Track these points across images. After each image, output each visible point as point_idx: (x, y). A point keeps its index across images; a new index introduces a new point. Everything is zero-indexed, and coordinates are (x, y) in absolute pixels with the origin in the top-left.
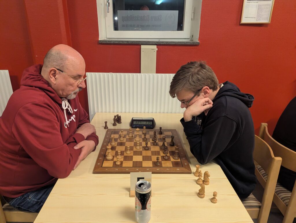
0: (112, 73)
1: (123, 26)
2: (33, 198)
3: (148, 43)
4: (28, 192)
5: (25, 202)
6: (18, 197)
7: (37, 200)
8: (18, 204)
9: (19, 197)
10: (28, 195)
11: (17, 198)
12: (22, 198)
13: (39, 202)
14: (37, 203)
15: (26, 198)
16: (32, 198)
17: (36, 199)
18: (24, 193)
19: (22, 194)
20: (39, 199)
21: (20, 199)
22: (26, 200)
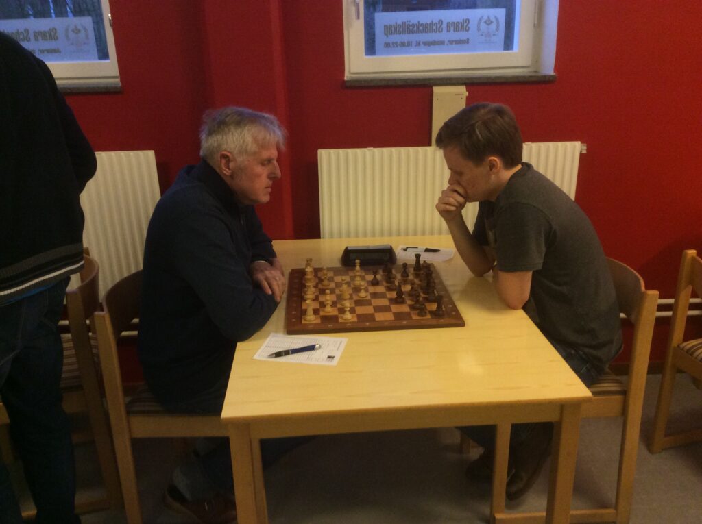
0: (372, 148)
1: (387, 45)
3: (448, 81)
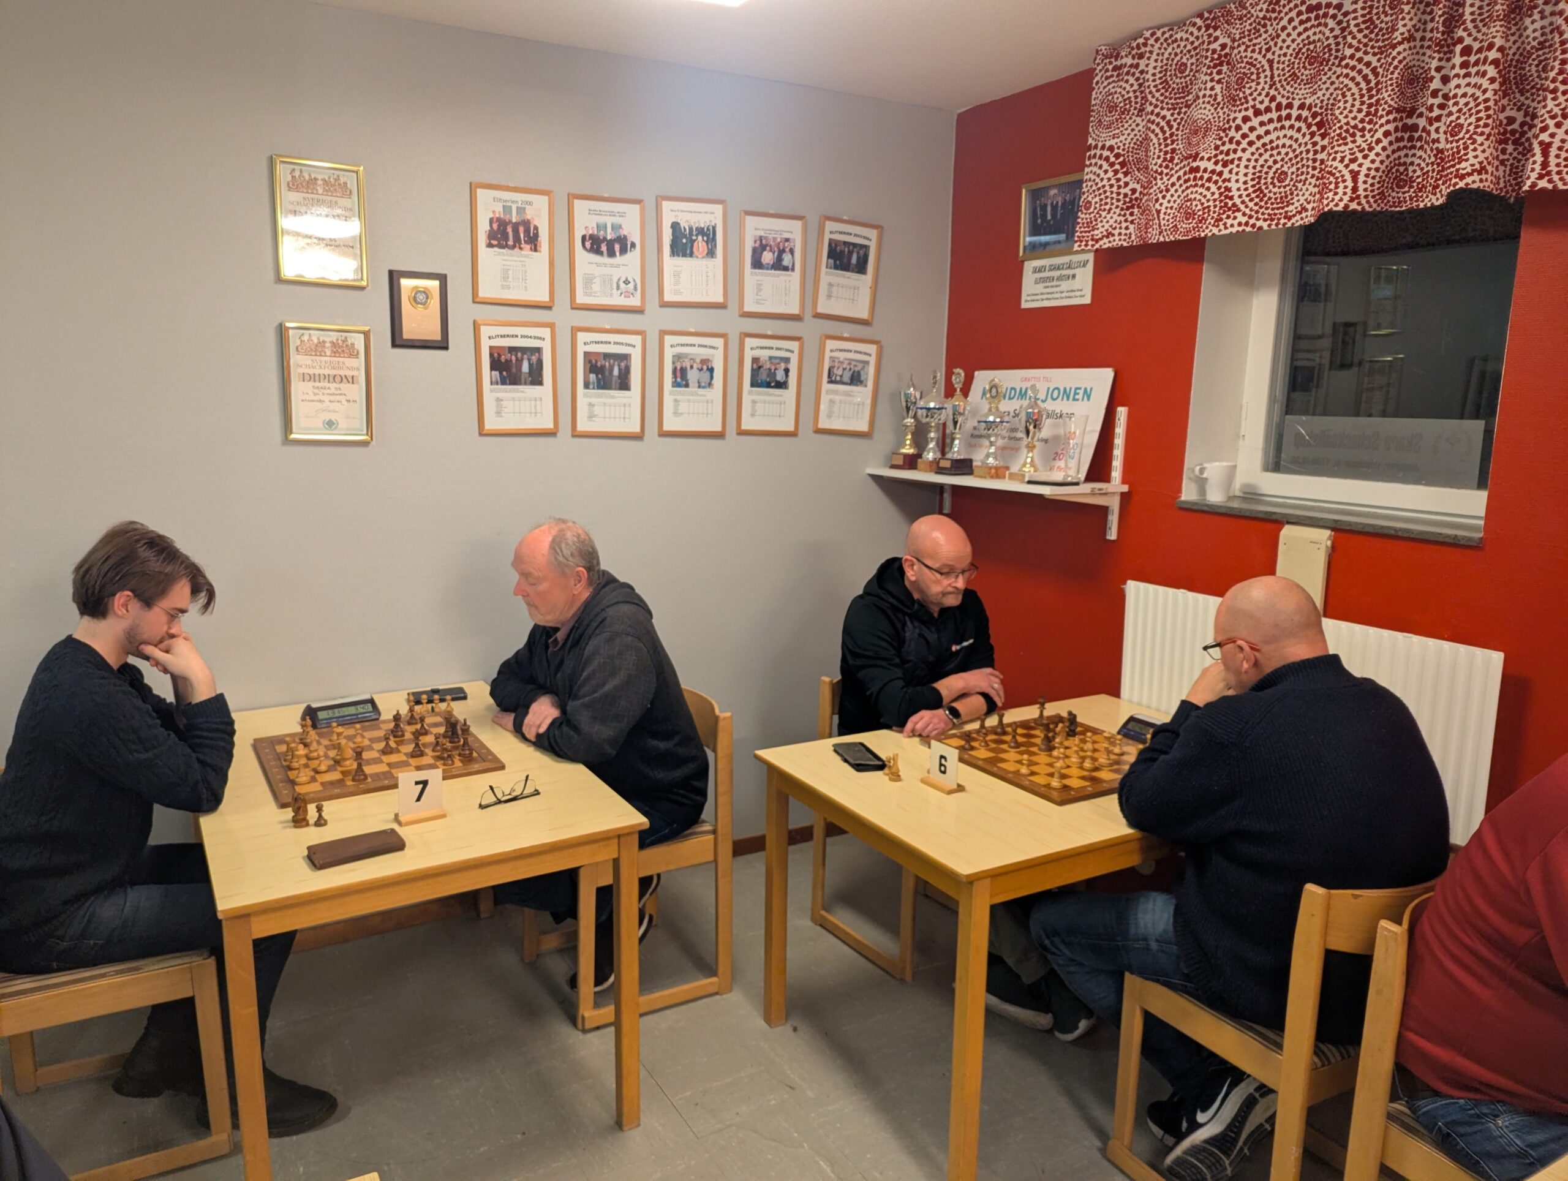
2: (1513, 1131)
4: (1498, 1102)
5: (1479, 1127)
6: (1458, 1098)
7: (1528, 1146)
8: (1448, 1123)
9: (1462, 1101)
10: (1496, 1113)
11: (1453, 1098)
12: (1472, 1109)
13: (1530, 1154)
14: (1521, 1154)
15: (1486, 1115)
16: (1506, 1127)
17: (1523, 1141)
18: (1487, 1098)
19: (1478, 1096)
20: (1532, 1146)
21: (1462, 1109)
22: (1482, 1124)
